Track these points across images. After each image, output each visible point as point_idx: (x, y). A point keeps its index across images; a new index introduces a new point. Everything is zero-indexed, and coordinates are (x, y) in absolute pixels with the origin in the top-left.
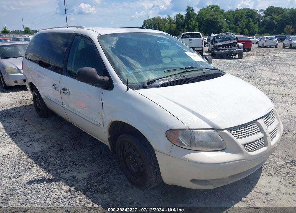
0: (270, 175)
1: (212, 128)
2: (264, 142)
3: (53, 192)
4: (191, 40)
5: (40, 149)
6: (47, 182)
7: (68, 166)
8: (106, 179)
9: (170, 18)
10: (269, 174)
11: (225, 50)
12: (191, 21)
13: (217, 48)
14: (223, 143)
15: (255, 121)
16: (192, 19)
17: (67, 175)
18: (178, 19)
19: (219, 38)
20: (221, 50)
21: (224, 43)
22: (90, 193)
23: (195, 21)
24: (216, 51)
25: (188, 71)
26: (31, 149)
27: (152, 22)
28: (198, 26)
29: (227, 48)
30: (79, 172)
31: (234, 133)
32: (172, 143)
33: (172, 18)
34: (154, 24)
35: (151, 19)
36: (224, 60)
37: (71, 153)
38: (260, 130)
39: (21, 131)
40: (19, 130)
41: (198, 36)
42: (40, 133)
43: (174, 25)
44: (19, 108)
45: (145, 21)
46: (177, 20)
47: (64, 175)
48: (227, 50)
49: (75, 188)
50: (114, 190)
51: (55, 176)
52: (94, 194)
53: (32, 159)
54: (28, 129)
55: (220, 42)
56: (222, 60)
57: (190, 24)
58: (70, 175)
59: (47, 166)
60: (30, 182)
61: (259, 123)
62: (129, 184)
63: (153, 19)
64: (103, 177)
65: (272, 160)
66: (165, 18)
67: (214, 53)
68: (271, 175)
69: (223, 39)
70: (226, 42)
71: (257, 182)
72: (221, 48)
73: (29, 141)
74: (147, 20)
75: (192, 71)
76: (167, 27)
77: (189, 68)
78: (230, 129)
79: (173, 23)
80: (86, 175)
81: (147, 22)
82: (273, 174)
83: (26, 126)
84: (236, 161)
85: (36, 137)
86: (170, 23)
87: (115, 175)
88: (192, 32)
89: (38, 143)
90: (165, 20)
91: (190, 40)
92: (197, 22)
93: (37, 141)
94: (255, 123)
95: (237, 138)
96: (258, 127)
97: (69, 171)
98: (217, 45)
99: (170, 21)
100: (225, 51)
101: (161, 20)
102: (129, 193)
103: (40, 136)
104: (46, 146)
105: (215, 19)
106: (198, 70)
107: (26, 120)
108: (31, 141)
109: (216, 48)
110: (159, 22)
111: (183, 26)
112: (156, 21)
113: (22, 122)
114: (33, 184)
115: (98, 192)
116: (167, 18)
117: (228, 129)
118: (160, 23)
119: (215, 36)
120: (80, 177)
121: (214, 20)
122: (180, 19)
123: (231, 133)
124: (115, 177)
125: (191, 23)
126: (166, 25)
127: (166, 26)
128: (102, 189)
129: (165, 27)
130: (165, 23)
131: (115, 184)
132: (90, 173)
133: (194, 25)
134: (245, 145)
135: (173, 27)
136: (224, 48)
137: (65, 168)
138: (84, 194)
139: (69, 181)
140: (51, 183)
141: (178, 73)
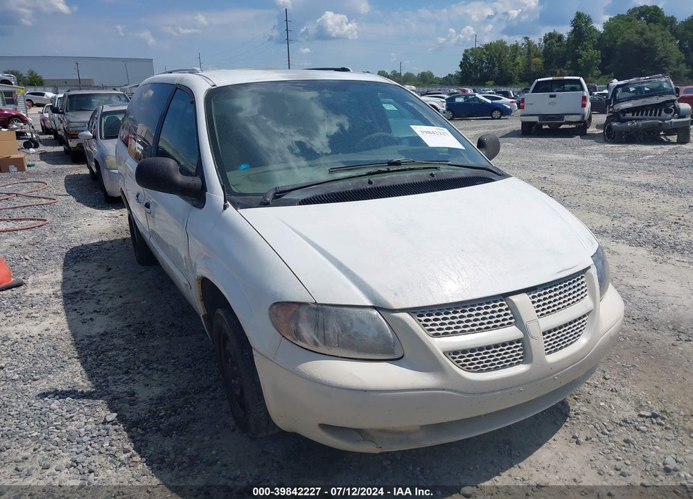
0: (575, 440)
1: (372, 305)
2: (521, 352)
3: (73, 421)
4: (554, 96)
5: (101, 331)
6: (73, 398)
7: (134, 369)
8: (192, 406)
9: (528, 44)
10: (574, 437)
11: (640, 120)
12: (583, 50)
13: (619, 116)
14: (394, 343)
15: (505, 296)
16: (585, 43)
17: (121, 389)
18: (549, 45)
19: (629, 91)
20: (631, 120)
21: (639, 103)
22: (139, 430)
23: (594, 49)
24: (615, 124)
25: (391, 170)
26: (87, 327)
27: (484, 54)
28: (600, 61)
29: (646, 115)
30: (148, 385)
31: (427, 320)
32: (279, 332)
33: (535, 43)
34: (487, 60)
35: (481, 46)
36: (636, 145)
37: (156, 343)
38: (513, 321)
39: (88, 291)
40: (87, 287)
41: (576, 86)
42: (121, 297)
43: (539, 60)
44: (111, 242)
45: (466, 51)
46: (546, 47)
47: (114, 388)
48: (649, 121)
49: (117, 417)
50: (194, 431)
51: (96, 387)
52: (148, 432)
53: (77, 348)
54: (103, 287)
55: (629, 99)
56: (630, 146)
57: (580, 56)
58: (126, 389)
59: (95, 366)
60: (44, 395)
61: (513, 303)
62: (232, 423)
63: (487, 47)
64: (187, 399)
65: (602, 404)
66: (517, 44)
67: (610, 128)
68: (578, 443)
69: (640, 94)
70: (642, 100)
71: (530, 454)
72: (629, 115)
73: (92, 311)
74: (472, 49)
75: (405, 170)
76: (521, 65)
77: (398, 163)
78: (416, 312)
79: (537, 56)
80: (157, 391)
81: (472, 54)
82: (582, 440)
83: (103, 281)
84: (423, 390)
85: (109, 305)
86: (528, 54)
87: (213, 398)
88: (561, 78)
89: (106, 316)
90: (515, 48)
91: (551, 96)
92: (599, 51)
93: (107, 312)
94: (504, 302)
95: (434, 334)
96: (509, 312)
97: (130, 381)
98: (621, 108)
99: (529, 50)
100: (640, 123)
101: (506, 48)
102: (219, 441)
103: (118, 302)
104: (117, 324)
105: (646, 43)
106: (424, 168)
107: (110, 269)
108: (95, 311)
109: (617, 116)
110: (500, 54)
111: (561, 63)
112: (493, 50)
113: (102, 272)
114: (46, 399)
115: (159, 430)
116: (522, 44)
117: (411, 311)
118: (503, 55)
119: (618, 86)
120: (143, 393)
121: (644, 44)
122: (555, 45)
123: (420, 321)
124: (211, 404)
125: (584, 53)
126: (518, 59)
127: (518, 63)
128: (169, 425)
129: (515, 66)
130: (515, 56)
131: (203, 418)
132: (167, 388)
133: (589, 58)
134: (456, 353)
135: (535, 64)
136: (637, 115)
137: (127, 373)
138: (128, 431)
139: (117, 401)
140: (80, 402)
141: (360, 174)
